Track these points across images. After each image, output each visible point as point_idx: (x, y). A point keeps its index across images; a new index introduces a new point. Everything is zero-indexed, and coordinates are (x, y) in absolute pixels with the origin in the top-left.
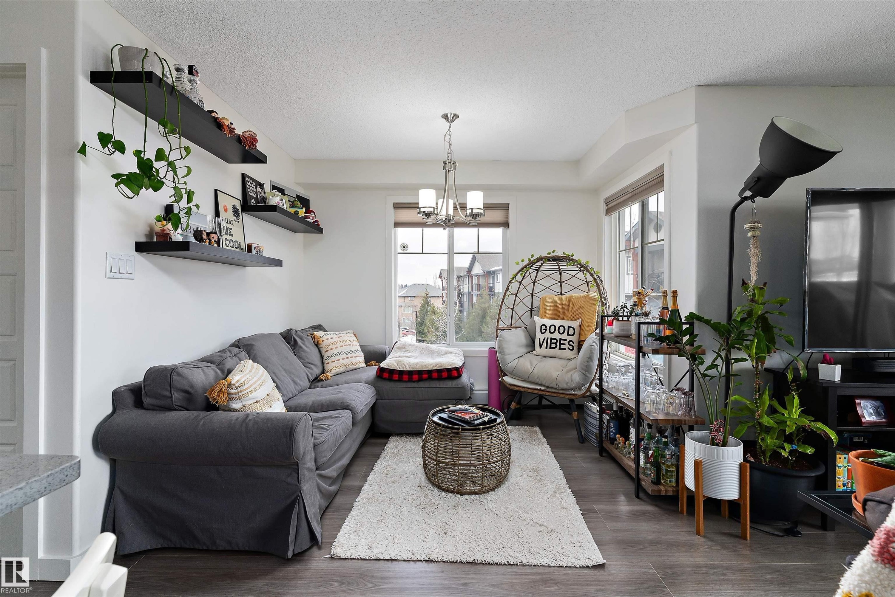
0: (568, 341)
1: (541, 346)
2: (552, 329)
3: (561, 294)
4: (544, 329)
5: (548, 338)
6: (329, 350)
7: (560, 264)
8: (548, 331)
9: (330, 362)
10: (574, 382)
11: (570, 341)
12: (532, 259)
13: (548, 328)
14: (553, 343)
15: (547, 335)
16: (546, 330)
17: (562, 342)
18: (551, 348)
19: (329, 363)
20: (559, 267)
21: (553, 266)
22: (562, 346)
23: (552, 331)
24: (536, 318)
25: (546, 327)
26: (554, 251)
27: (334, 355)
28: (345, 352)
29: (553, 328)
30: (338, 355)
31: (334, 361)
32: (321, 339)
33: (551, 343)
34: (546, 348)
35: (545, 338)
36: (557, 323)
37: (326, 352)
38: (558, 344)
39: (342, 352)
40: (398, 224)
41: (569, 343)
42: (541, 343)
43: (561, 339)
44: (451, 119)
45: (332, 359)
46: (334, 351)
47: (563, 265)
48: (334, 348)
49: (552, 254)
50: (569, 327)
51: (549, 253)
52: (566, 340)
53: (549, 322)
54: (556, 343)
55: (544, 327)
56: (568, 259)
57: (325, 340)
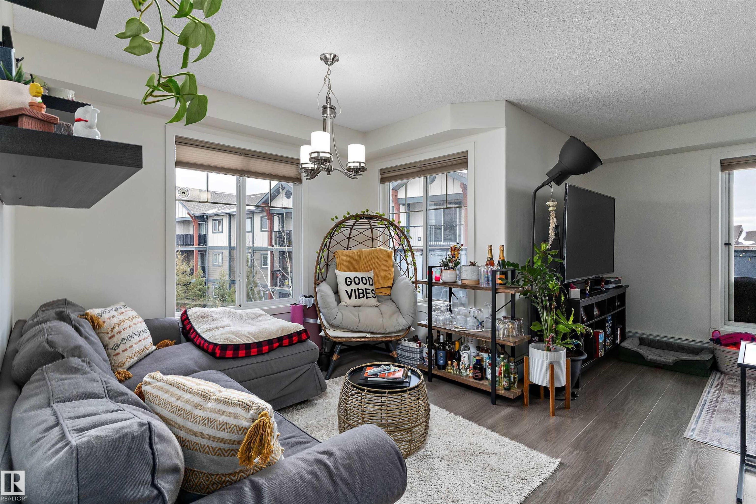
0: (371, 290)
1: (350, 298)
2: (357, 281)
3: (347, 249)
4: (348, 281)
5: (355, 289)
6: (116, 334)
7: (371, 222)
8: (353, 282)
9: (121, 352)
10: (401, 324)
11: (373, 290)
12: (347, 216)
13: (353, 280)
14: (361, 293)
15: (353, 286)
16: (351, 282)
17: (368, 291)
18: (359, 298)
19: (119, 354)
20: (371, 225)
21: (365, 222)
22: (368, 295)
23: (357, 283)
24: (337, 272)
25: (350, 279)
26: (367, 210)
27: (124, 340)
28: (136, 333)
29: (356, 279)
30: (130, 339)
31: (126, 350)
32: (101, 321)
33: (359, 294)
34: (356, 298)
35: (352, 290)
36: (360, 275)
37: (111, 338)
38: (365, 293)
39: (133, 334)
40: (179, 164)
41: (372, 291)
42: (350, 294)
43: (366, 289)
44: (331, 60)
45: (122, 347)
46: (124, 335)
47: (374, 223)
48: (122, 331)
49: (366, 213)
50: (369, 278)
51: (364, 212)
52: (369, 289)
53: (352, 275)
54: (363, 293)
55: (348, 280)
56: (380, 218)
57: (106, 320)
